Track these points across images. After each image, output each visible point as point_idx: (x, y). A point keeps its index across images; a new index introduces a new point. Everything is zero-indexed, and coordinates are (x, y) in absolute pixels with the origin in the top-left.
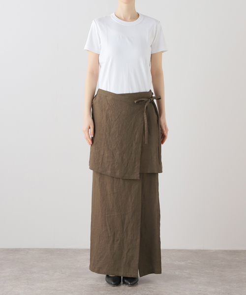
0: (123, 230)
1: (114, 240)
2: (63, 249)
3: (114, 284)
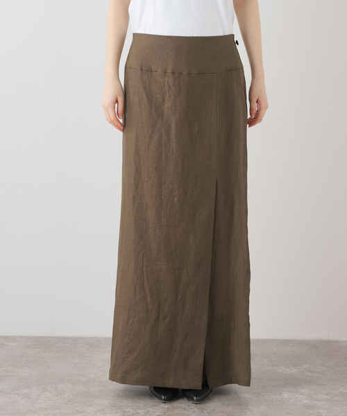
0: (177, 296)
1: (158, 317)
2: (70, 338)
3: (164, 400)
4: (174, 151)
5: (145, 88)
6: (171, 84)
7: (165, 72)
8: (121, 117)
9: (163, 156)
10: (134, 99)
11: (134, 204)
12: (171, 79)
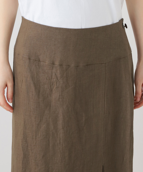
4: (61, 141)
5: (33, 77)
6: (59, 75)
7: (53, 64)
8: (11, 101)
9: (51, 145)
10: (22, 87)
12: (58, 71)
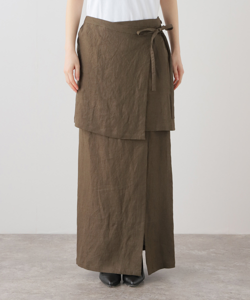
0: (122, 209)
1: (108, 225)
3: (111, 285)
8: (78, 79)
11: (90, 144)
